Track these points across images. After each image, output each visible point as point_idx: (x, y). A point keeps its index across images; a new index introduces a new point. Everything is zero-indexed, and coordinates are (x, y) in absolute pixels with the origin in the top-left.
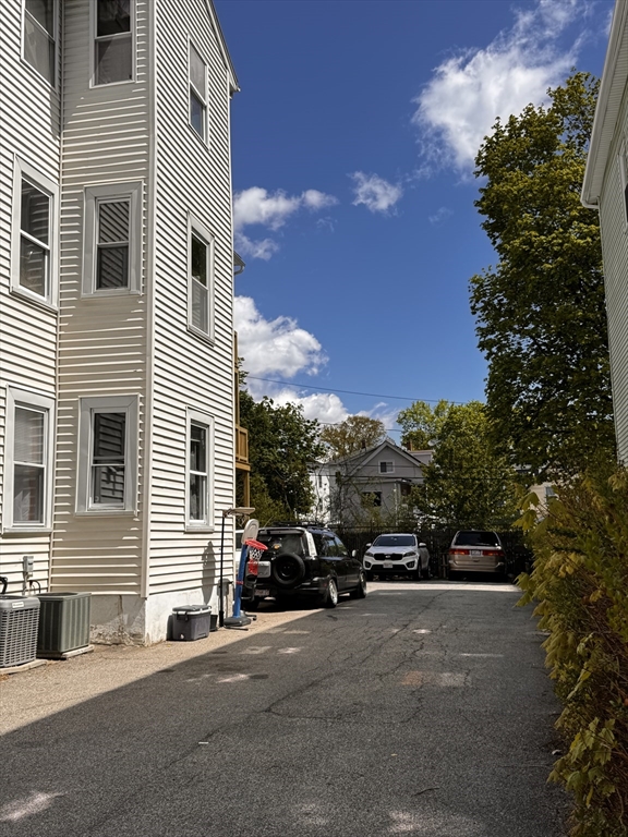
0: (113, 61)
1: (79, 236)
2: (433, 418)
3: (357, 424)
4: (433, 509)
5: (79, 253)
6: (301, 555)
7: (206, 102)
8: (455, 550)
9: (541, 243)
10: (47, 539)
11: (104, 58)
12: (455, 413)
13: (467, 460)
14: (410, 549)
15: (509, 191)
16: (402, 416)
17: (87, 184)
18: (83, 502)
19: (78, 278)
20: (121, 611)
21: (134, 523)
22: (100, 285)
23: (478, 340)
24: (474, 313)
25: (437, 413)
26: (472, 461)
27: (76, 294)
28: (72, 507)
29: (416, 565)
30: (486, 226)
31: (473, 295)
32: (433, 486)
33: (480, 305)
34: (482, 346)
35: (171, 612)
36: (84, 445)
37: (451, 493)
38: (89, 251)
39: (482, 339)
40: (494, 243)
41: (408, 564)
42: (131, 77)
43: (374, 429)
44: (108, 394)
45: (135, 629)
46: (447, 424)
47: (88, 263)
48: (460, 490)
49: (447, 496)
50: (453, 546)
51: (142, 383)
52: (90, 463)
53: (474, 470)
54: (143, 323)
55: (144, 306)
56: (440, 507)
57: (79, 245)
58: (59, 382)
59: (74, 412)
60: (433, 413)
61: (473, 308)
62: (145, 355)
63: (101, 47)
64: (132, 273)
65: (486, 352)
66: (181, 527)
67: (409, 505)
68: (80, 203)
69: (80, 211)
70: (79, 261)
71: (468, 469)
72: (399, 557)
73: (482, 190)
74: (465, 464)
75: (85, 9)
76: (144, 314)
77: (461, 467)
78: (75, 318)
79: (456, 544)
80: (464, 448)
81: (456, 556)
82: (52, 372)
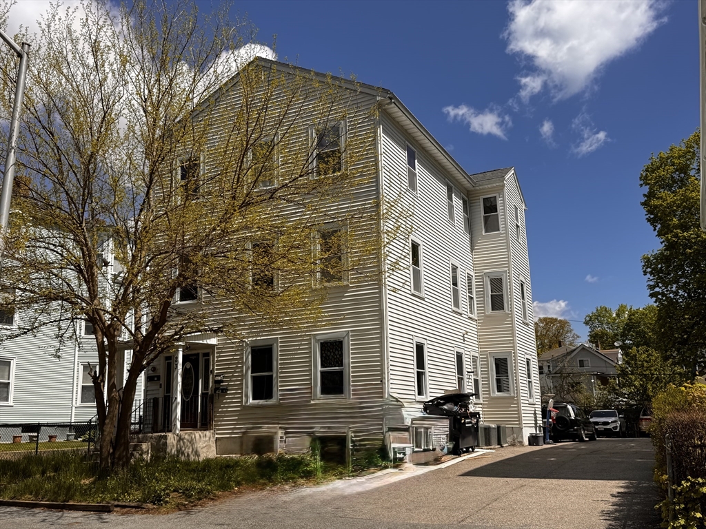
0: (491, 224)
1: (483, 291)
2: (615, 319)
3: (547, 324)
4: (625, 394)
5: (484, 297)
6: (568, 417)
7: (519, 225)
8: (642, 419)
9: (684, 236)
10: (481, 406)
11: (488, 223)
12: (634, 315)
13: (647, 362)
14: (613, 419)
15: (661, 205)
16: (588, 319)
17: (485, 271)
18: (494, 392)
19: (484, 307)
20: (513, 433)
21: (515, 400)
22: (492, 310)
23: (648, 292)
24: (645, 275)
25: (618, 315)
26: (650, 362)
27: (484, 313)
28: (489, 394)
29: (618, 428)
30: (649, 220)
31: (644, 264)
32: (624, 379)
33: (649, 270)
34: (652, 295)
35: (529, 435)
36: (492, 370)
37: (637, 383)
38: (488, 296)
39: (652, 292)
40: (655, 230)
41: (613, 428)
42: (499, 230)
43: (562, 328)
44: (500, 351)
45: (520, 440)
46: (627, 325)
47: (488, 301)
48: (644, 382)
49: (634, 386)
50: (641, 417)
51: (513, 347)
52: (495, 377)
53: (652, 368)
54: (512, 324)
55: (512, 317)
56: (630, 393)
57: (484, 294)
58: (480, 346)
59: (487, 358)
60: (614, 315)
61: (644, 271)
62: (513, 336)
63: (486, 219)
64: (506, 305)
65: (654, 299)
66: (527, 402)
67: (609, 392)
68: (483, 278)
69: (483, 282)
70: (484, 300)
71: (647, 367)
72: (607, 423)
73: (645, 195)
74: (645, 364)
75: (478, 204)
76: (512, 320)
77: (642, 366)
78: (484, 322)
79: (643, 415)
80: (644, 353)
81: (644, 423)
82: (477, 343)
